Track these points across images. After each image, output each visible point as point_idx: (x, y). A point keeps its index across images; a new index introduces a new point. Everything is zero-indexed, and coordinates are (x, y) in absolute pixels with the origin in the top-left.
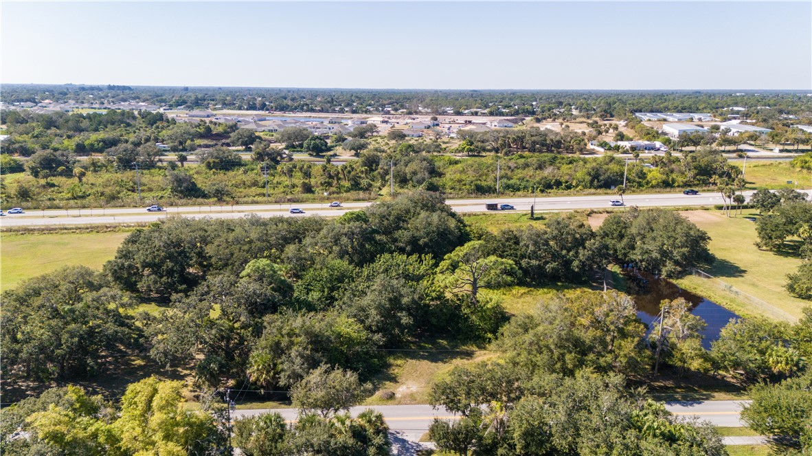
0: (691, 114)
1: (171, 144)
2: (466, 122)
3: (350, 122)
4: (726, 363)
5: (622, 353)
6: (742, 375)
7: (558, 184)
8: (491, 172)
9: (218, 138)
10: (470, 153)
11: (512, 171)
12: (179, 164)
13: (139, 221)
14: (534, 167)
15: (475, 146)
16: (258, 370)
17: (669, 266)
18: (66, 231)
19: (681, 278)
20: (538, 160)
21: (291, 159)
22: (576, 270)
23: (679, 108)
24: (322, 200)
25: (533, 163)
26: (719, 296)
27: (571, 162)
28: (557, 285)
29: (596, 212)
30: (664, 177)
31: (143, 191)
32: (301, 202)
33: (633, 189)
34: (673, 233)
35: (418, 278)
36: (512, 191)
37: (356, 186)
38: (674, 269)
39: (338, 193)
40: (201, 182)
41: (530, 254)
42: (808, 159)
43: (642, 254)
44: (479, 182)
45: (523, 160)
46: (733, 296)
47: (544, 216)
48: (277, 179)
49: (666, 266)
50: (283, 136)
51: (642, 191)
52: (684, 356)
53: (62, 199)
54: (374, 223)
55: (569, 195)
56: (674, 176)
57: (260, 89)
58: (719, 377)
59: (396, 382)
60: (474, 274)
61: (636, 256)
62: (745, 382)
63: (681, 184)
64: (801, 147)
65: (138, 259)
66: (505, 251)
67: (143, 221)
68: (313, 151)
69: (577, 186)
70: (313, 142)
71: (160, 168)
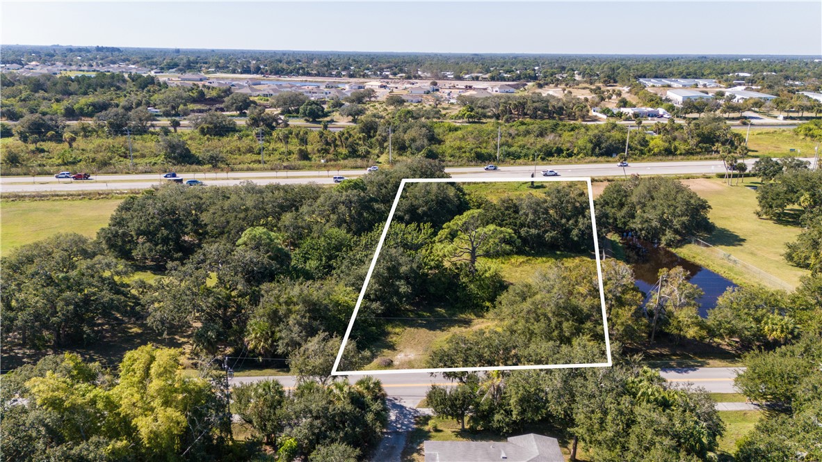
0: (696, 80)
1: (163, 109)
2: (466, 87)
3: (348, 86)
4: (722, 331)
5: (619, 321)
6: (737, 342)
7: (559, 151)
8: (491, 139)
9: (212, 102)
10: (471, 120)
11: (513, 138)
12: (172, 129)
13: (133, 188)
14: (535, 134)
15: (475, 112)
16: (256, 338)
17: (669, 235)
18: (57, 198)
19: (680, 247)
20: (540, 127)
21: (287, 125)
22: (576, 239)
23: (684, 74)
24: (319, 167)
25: (535, 130)
26: (718, 265)
27: (572, 130)
28: (556, 254)
29: (597, 181)
30: (667, 145)
31: (135, 157)
32: (298, 169)
33: (634, 157)
34: (673, 201)
35: (417, 247)
36: (512, 159)
37: (354, 153)
38: (674, 238)
39: (335, 160)
40: (194, 148)
41: (529, 222)
42: (812, 126)
43: (642, 223)
44: (479, 150)
45: (524, 127)
46: (731, 264)
47: (545, 184)
48: (272, 146)
49: (665, 235)
50: (278, 101)
51: (643, 158)
52: (681, 324)
53: (53, 165)
54: (372, 191)
55: (570, 163)
56: (676, 143)
57: (255, 52)
58: (714, 344)
59: (395, 350)
60: (472, 243)
61: (636, 224)
62: (740, 349)
63: (684, 152)
64: (806, 114)
65: (133, 227)
66: (504, 220)
67: (136, 188)
68: (309, 116)
69: (578, 154)
70: (309, 107)
71: (153, 133)
